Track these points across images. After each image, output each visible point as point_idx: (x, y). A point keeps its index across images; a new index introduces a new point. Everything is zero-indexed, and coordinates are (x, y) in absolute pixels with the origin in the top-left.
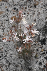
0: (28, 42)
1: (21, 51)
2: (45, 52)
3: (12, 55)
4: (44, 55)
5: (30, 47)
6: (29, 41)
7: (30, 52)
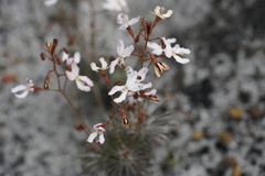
0: (136, 96)
1: (102, 140)
2: (211, 144)
3: (49, 160)
4: (205, 158)
5: (140, 121)
6: (142, 92)
7: (143, 146)
